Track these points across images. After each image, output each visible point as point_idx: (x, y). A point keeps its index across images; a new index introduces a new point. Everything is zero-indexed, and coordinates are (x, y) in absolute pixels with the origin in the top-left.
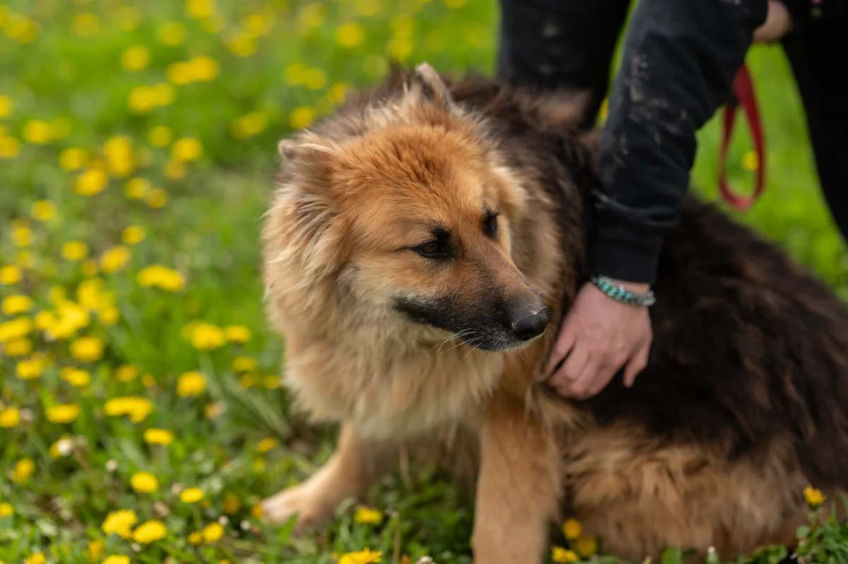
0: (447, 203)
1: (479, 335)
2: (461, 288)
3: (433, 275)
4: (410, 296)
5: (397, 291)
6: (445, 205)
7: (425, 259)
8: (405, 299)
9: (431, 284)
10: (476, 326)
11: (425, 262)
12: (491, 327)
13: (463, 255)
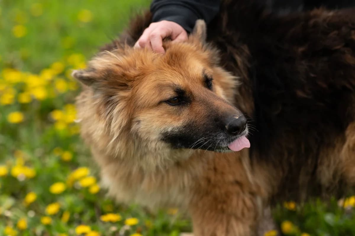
0: (182, 75)
1: (209, 139)
2: (196, 117)
3: (179, 115)
4: (170, 129)
5: (162, 129)
6: (181, 76)
7: (173, 107)
8: (167, 133)
9: (179, 120)
10: (207, 134)
11: (174, 108)
12: (215, 132)
13: (194, 99)
